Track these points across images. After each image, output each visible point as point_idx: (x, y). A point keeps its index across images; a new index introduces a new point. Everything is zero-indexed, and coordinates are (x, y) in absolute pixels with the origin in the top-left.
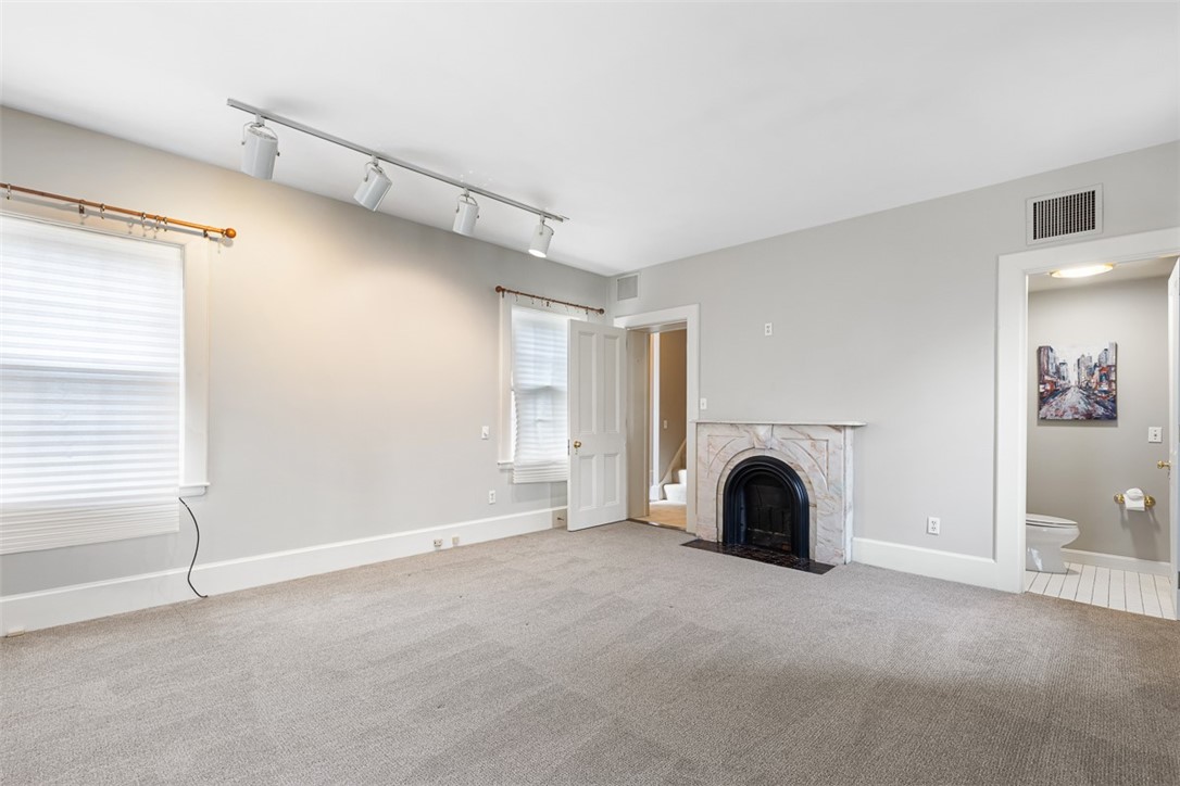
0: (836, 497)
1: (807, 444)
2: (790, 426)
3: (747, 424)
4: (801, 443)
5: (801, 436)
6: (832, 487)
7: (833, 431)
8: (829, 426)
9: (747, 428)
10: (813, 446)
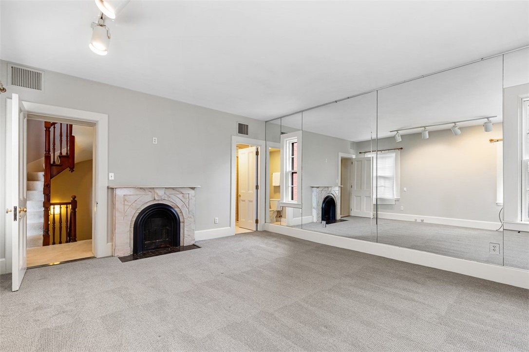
0: (192, 217)
1: (180, 196)
2: (173, 188)
3: (150, 188)
4: (178, 196)
5: (178, 193)
6: (190, 213)
7: (191, 190)
8: (190, 188)
9: (150, 190)
10: (183, 196)
